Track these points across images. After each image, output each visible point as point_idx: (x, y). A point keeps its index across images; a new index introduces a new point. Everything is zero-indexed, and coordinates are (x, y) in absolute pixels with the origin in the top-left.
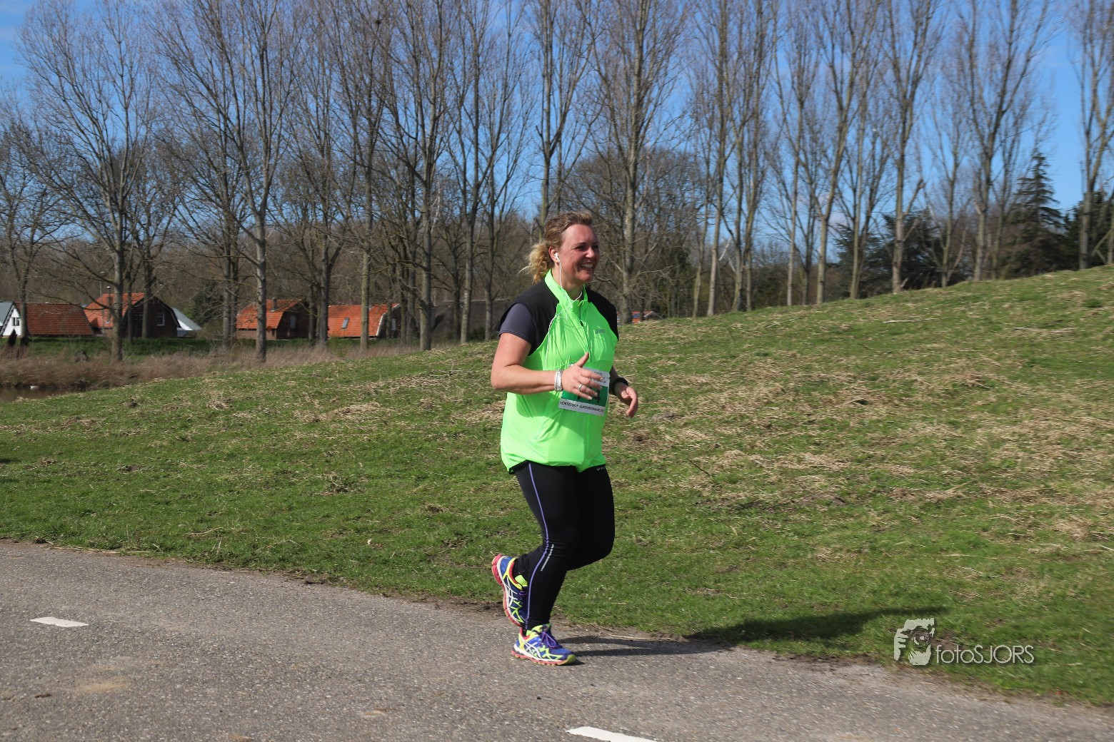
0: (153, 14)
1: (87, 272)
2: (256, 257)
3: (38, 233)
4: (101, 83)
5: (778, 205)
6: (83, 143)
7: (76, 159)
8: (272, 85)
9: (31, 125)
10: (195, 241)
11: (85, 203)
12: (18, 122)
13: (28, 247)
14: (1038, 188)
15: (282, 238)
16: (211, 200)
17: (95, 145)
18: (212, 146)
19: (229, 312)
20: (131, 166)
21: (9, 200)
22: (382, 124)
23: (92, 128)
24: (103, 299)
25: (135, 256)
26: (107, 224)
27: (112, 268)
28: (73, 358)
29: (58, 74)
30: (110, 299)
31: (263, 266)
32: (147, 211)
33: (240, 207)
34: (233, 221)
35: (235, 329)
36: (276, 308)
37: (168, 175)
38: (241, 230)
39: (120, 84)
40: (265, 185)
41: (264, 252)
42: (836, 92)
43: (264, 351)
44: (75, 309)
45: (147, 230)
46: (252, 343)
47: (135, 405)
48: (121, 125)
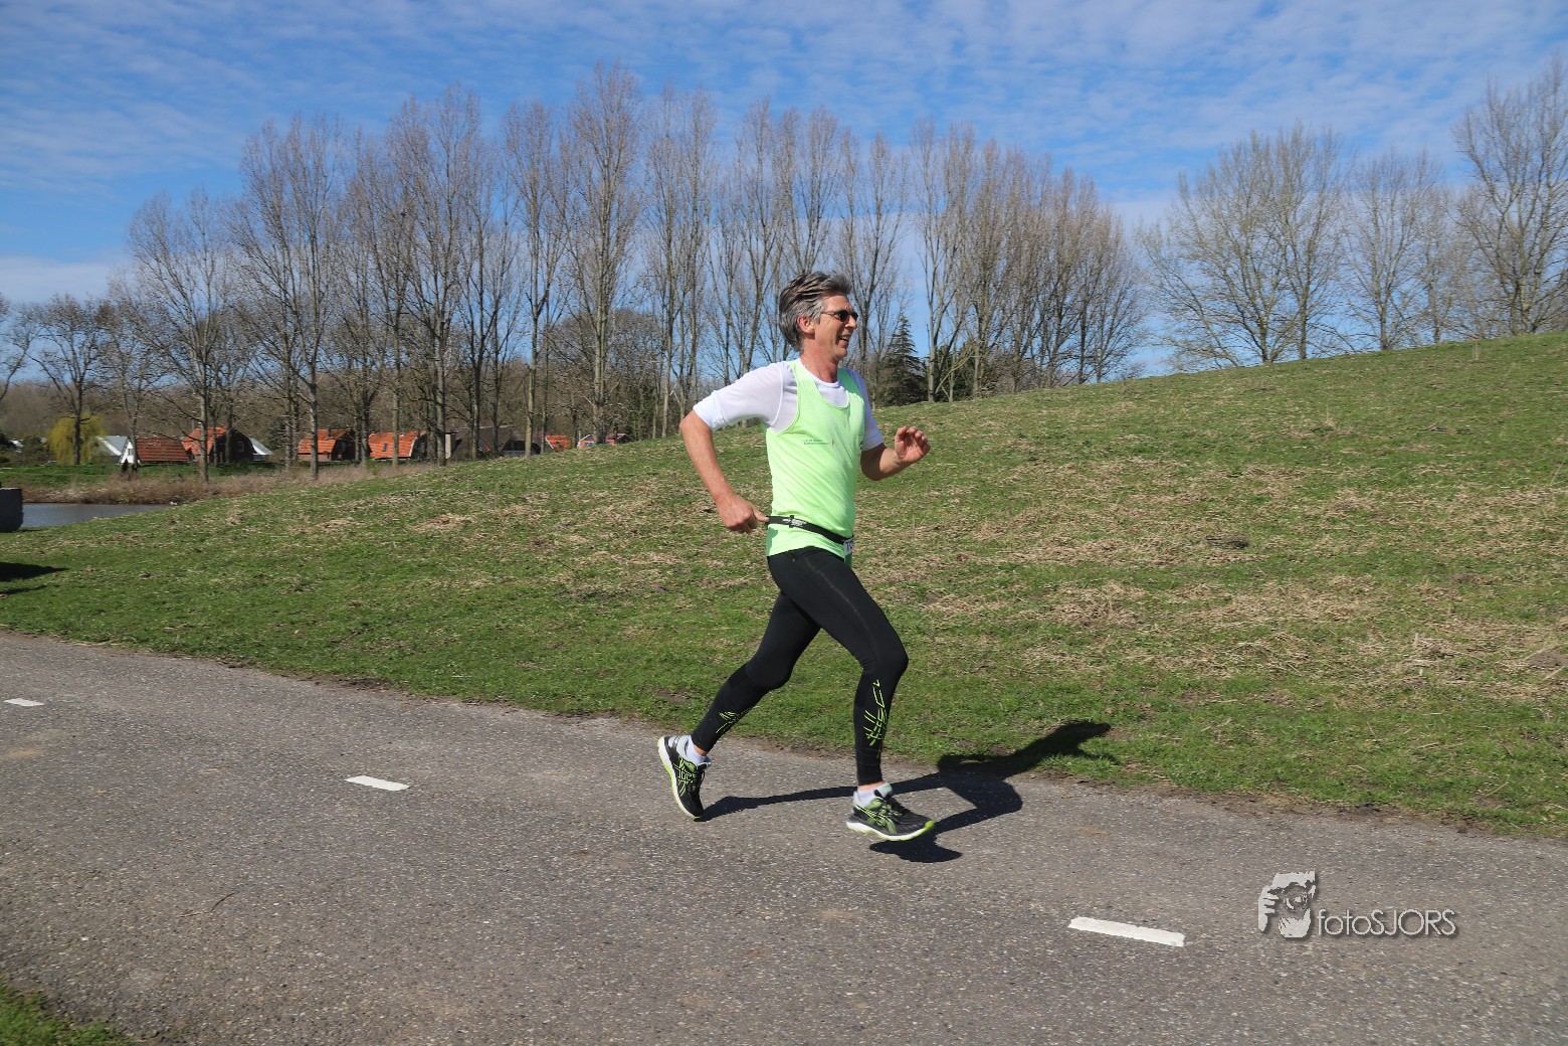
0: (228, 211)
1: (179, 412)
3: (144, 383)
4: (189, 266)
5: (716, 351)
7: (171, 325)
8: (320, 264)
9: (137, 300)
10: (265, 387)
12: (127, 299)
13: (136, 394)
14: (903, 340)
15: (329, 381)
16: (274, 355)
17: (185, 314)
18: (274, 313)
19: (291, 441)
20: (213, 329)
21: (122, 358)
22: (406, 292)
23: (181, 300)
24: (193, 433)
25: (217, 399)
26: (195, 374)
27: (199, 411)
28: (171, 480)
29: (157, 260)
30: (199, 433)
31: (315, 405)
32: (227, 363)
34: (292, 371)
36: (330, 436)
37: (242, 336)
38: (297, 378)
39: (203, 266)
41: (314, 392)
42: (753, 269)
43: (317, 470)
44: (171, 442)
45: (228, 379)
46: (307, 465)
47: (174, 522)
48: (204, 297)
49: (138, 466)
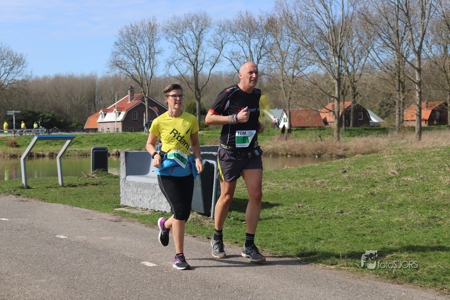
1: (321, 91)
2: (415, 79)
3: (296, 71)
6: (319, 19)
7: (315, 29)
9: (293, 12)
10: (380, 71)
11: (319, 54)
12: (286, 12)
13: (291, 79)
15: (431, 65)
16: (389, 46)
17: (325, 20)
18: (390, 15)
19: (399, 111)
20: (345, 30)
21: (281, 55)
23: (324, 10)
24: (329, 106)
25: (346, 80)
26: (332, 64)
27: (334, 89)
28: (314, 140)
30: (333, 106)
31: (420, 84)
32: (353, 55)
33: (406, 49)
34: (402, 57)
35: (403, 121)
36: (427, 107)
37: (365, 34)
38: (406, 63)
40: (421, 36)
41: (420, 75)
43: (420, 134)
44: (315, 112)
45: (353, 66)
46: (413, 129)
47: (345, 172)
48: (340, 7)
49: (292, 130)
